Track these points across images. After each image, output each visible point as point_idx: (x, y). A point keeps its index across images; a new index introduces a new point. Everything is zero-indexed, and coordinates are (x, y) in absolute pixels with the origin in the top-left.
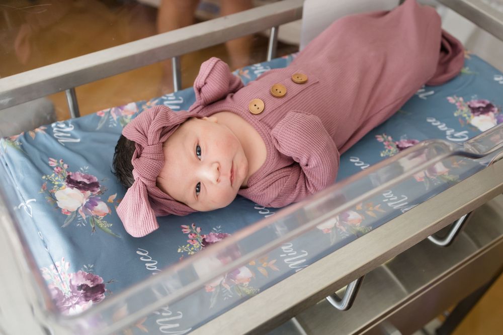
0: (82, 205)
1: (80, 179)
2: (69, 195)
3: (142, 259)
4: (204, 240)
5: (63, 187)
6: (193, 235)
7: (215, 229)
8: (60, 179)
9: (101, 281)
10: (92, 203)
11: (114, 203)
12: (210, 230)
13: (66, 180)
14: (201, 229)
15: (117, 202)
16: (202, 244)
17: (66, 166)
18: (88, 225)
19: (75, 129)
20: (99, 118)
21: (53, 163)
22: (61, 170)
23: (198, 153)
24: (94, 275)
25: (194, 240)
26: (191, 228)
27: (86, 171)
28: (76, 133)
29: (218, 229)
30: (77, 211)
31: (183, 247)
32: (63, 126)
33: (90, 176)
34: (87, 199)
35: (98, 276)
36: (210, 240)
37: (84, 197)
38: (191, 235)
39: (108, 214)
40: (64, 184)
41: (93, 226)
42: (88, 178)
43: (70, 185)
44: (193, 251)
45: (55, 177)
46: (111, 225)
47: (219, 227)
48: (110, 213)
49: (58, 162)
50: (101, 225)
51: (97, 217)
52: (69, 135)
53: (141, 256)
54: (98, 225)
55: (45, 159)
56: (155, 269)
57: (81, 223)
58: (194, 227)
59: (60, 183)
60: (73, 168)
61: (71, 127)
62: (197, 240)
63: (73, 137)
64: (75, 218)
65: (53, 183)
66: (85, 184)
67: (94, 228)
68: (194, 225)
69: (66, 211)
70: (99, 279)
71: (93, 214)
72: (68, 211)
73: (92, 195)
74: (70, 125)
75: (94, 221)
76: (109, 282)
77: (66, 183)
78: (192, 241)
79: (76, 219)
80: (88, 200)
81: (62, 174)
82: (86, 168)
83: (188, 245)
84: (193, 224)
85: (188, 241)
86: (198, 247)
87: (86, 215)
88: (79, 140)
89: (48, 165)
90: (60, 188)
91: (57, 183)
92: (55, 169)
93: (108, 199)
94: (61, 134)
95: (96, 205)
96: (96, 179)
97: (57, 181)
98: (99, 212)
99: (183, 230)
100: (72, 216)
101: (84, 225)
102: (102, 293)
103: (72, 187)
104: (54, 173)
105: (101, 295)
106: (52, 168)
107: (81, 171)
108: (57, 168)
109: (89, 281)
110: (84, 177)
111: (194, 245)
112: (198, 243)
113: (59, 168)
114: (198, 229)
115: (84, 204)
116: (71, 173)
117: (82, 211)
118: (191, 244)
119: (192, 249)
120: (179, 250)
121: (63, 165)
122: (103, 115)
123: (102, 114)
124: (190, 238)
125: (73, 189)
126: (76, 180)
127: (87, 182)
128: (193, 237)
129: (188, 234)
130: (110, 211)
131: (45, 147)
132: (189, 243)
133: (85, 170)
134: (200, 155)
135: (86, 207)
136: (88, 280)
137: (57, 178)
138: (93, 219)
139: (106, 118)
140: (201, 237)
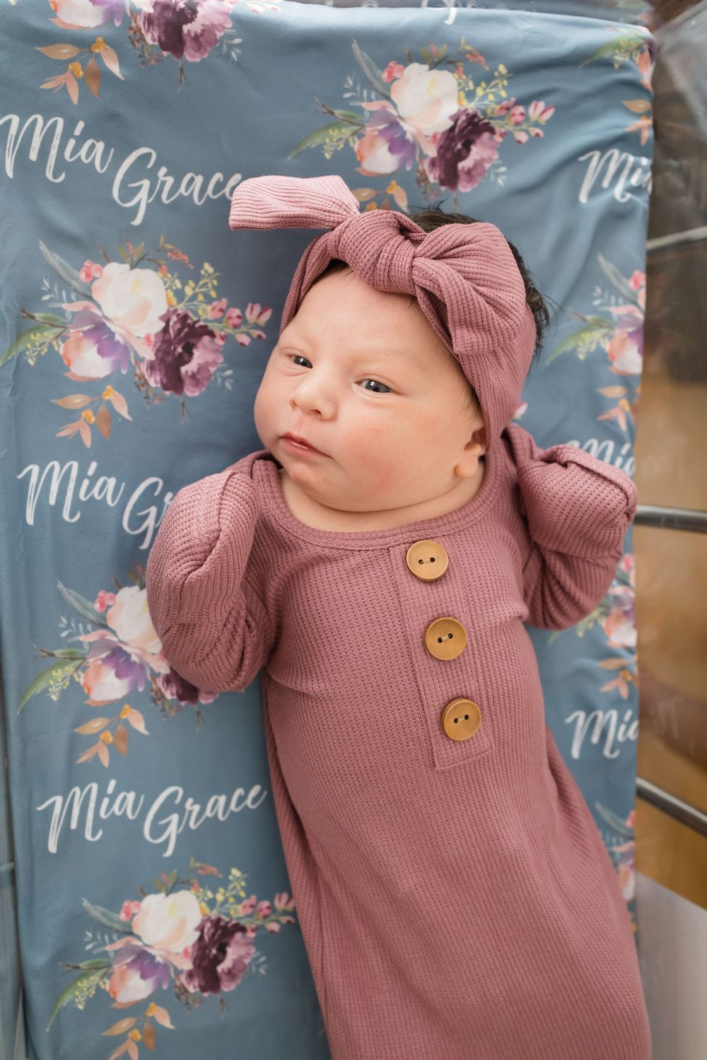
0: (400, 117)
1: (476, 152)
2: (437, 102)
3: (218, 176)
4: (212, 334)
5: (465, 102)
6: (237, 321)
7: (229, 373)
8: (486, 102)
9: (192, 56)
10: (399, 143)
11: (386, 194)
12: (231, 362)
13: (479, 114)
14: (242, 344)
15: (385, 202)
16: (202, 323)
17: (523, 137)
18: (344, 104)
19: (614, 202)
20: (628, 275)
21: (537, 111)
22: (513, 119)
23: (372, 384)
24: (209, 49)
25: (219, 315)
26: (256, 326)
27: (492, 176)
28: (602, 200)
29: (224, 379)
30: (388, 98)
31: (215, 282)
32: (634, 181)
33: (479, 179)
34: (413, 135)
35: (206, 56)
36: (205, 347)
37: (420, 132)
38: (239, 317)
39: (359, 164)
40: (472, 107)
41: (338, 112)
42: (473, 173)
43: (463, 118)
44: (194, 297)
45: (497, 95)
46: (328, 156)
47: (228, 385)
48: (358, 169)
49: (537, 124)
50: (334, 133)
51: (359, 134)
52: (606, 184)
53: (227, 179)
54: (336, 124)
55: (553, 99)
56: (182, 190)
57: (353, 89)
58: (255, 333)
59: (477, 99)
60: (512, 151)
61: (623, 196)
62: (219, 321)
63: (596, 190)
64: (372, 84)
65: (483, 84)
66: (461, 156)
67: (332, 113)
68: (259, 337)
69: (397, 75)
70: (197, 54)
71: (369, 130)
72: (396, 79)
73: (423, 156)
74: (629, 196)
75: (352, 123)
76: (182, 70)
77: (470, 111)
78: (221, 310)
79: (367, 84)
80: (409, 137)
81: (502, 118)
82: (502, 179)
83: (213, 294)
84: (264, 336)
85: (224, 301)
86: (200, 312)
87: (371, 113)
88: (583, 198)
89: (538, 96)
90: (462, 94)
91: (480, 92)
92: (520, 109)
93: (399, 184)
94: (613, 168)
95: (391, 150)
96: (464, 188)
97: (485, 97)
98: (372, 146)
99: (257, 308)
100: (379, 79)
101: (347, 95)
102: (160, 41)
103: (455, 119)
104: (508, 99)
105: (156, 36)
106: (525, 101)
107: (498, 166)
108: (522, 114)
109: (199, 31)
110: (479, 164)
111: (209, 308)
112: (210, 317)
113: (519, 118)
114: (245, 340)
115: (402, 124)
116: (498, 139)
117: (384, 108)
118: (215, 303)
119: (201, 298)
120: (208, 268)
121: (527, 132)
122: (631, 284)
123: (636, 283)
124: (231, 309)
125: (452, 118)
126: (478, 142)
127: (464, 165)
128: (230, 318)
129: (243, 312)
130: (365, 171)
131: (589, 116)
132: (219, 299)
133: (497, 175)
134: (368, 387)
135: (393, 124)
136: (203, 31)
137: (491, 97)
138: (356, 121)
139: (623, 290)
140: (223, 333)
